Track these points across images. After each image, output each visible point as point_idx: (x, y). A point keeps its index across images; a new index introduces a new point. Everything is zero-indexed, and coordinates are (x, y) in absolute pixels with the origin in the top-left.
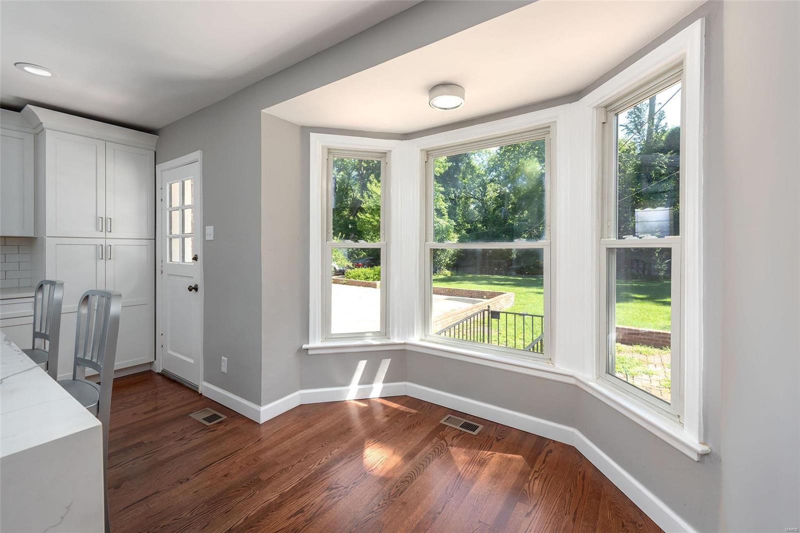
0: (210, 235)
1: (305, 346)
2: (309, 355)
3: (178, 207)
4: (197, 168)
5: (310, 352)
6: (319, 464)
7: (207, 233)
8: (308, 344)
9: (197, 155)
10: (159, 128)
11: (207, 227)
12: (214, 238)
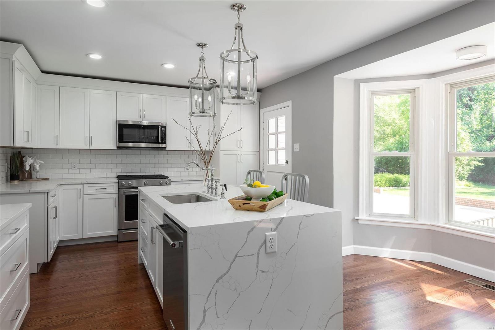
0: (297, 148)
1: (356, 218)
2: (359, 224)
3: (274, 133)
4: (289, 110)
5: (360, 222)
6: (378, 281)
7: (295, 148)
8: (358, 216)
9: (289, 103)
10: (261, 88)
11: (295, 144)
12: (300, 150)
